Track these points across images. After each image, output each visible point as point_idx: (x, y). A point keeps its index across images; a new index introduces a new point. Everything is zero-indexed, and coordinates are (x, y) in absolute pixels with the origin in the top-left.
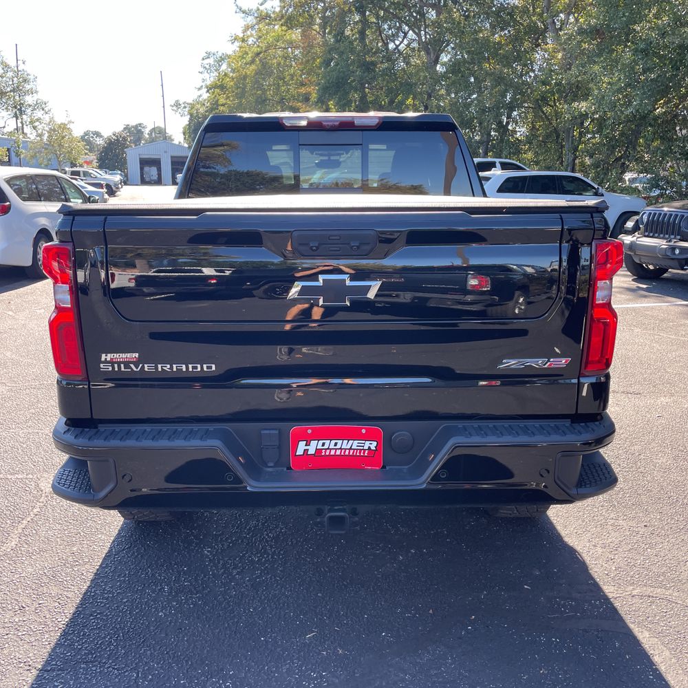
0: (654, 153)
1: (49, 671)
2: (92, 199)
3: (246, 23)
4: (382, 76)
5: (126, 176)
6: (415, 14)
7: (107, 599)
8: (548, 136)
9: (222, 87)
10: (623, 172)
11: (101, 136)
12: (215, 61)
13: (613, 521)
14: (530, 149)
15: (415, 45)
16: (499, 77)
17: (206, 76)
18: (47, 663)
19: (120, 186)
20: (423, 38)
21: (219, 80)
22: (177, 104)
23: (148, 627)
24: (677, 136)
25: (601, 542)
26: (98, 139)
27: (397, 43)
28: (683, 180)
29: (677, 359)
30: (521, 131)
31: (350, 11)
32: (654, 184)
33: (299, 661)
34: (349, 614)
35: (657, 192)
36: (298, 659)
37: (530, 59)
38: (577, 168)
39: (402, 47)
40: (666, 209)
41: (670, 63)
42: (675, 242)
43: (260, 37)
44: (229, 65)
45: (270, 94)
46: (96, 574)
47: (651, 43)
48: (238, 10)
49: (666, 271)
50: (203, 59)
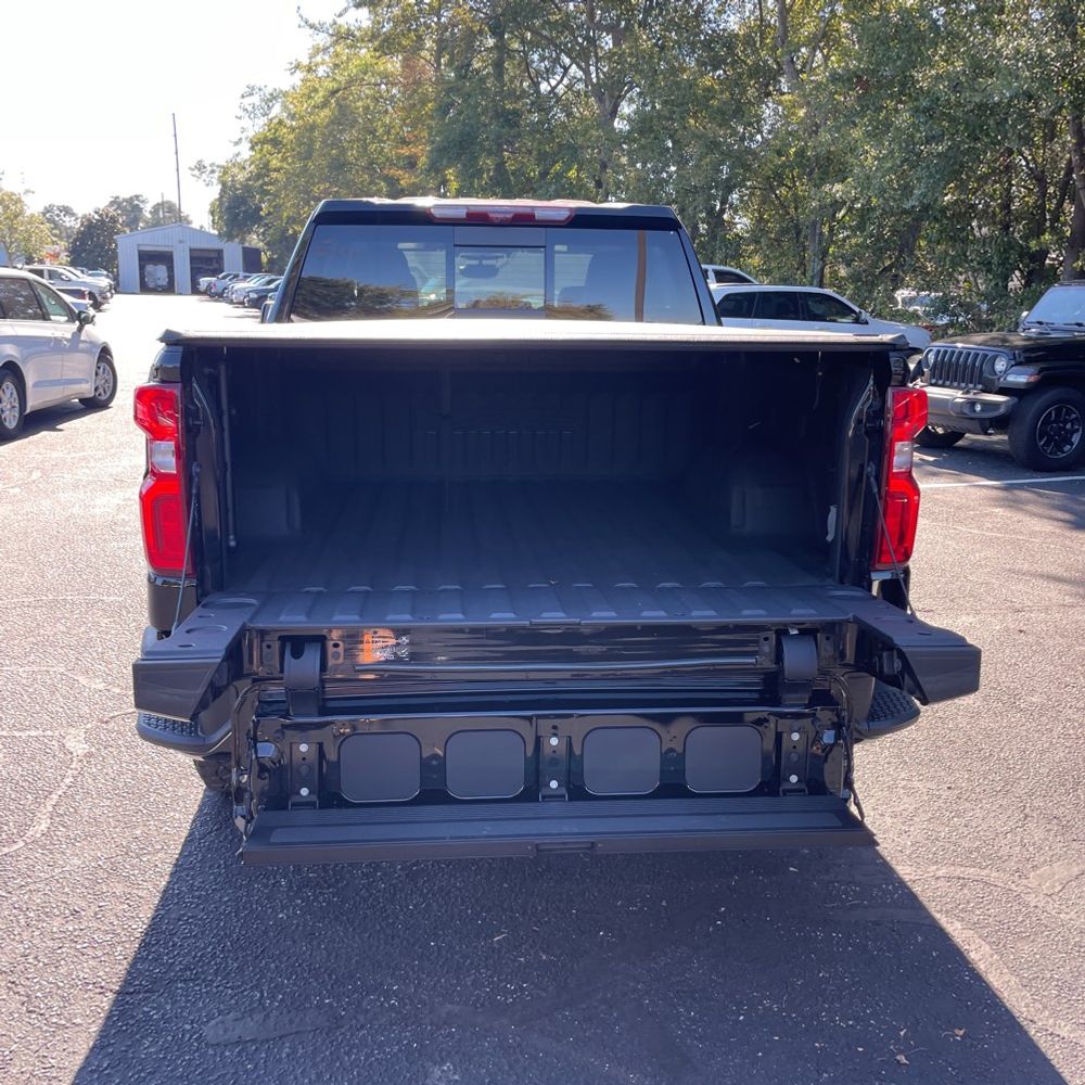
0: (940, 261)
1: (132, 993)
2: (83, 316)
3: (315, 43)
4: (530, 133)
5: (116, 279)
6: (580, 40)
7: (199, 898)
8: (784, 232)
9: (275, 142)
10: (894, 290)
11: (73, 214)
12: (262, 100)
13: (904, 783)
14: (756, 251)
15: (581, 86)
16: (711, 142)
17: (246, 123)
18: (127, 983)
19: (109, 294)
20: (594, 75)
21: (270, 130)
22: (200, 167)
23: (265, 932)
24: (975, 236)
25: (890, 810)
26: (67, 219)
27: (553, 83)
28: (983, 302)
29: (983, 563)
30: (742, 223)
31: (481, 32)
32: (942, 307)
33: (488, 970)
34: (550, 909)
35: (946, 320)
36: (486, 967)
37: (757, 115)
38: (826, 280)
39: (561, 89)
40: (959, 345)
41: (966, 129)
42: (975, 394)
43: (336, 66)
44: (285, 107)
45: (352, 154)
46: (176, 865)
47: (938, 99)
48: (303, 24)
49: (961, 436)
50: (243, 97)
